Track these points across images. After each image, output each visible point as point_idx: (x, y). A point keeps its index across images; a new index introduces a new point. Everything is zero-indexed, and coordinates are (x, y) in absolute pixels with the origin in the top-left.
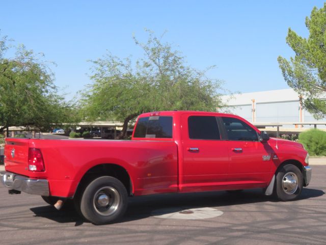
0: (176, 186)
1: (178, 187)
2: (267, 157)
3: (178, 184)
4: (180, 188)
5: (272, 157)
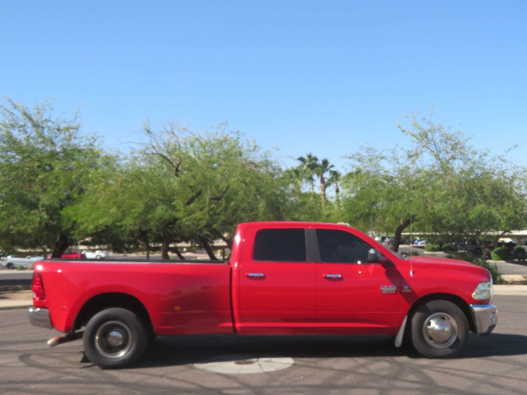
0: (230, 325)
1: (234, 328)
2: (388, 289)
3: (234, 323)
4: (238, 329)
5: (400, 288)
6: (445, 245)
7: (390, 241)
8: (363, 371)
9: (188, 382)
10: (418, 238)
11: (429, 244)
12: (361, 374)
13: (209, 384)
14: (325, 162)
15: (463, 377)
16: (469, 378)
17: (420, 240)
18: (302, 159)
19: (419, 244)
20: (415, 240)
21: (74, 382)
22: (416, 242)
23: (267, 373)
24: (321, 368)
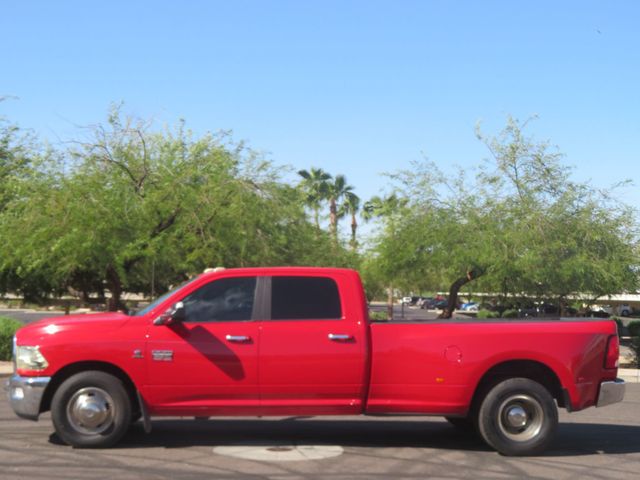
6: (508, 312)
7: (425, 303)
8: (434, 460)
9: (217, 468)
10: (466, 301)
11: (484, 310)
12: (433, 463)
13: (245, 469)
14: (341, 181)
15: (559, 468)
16: (565, 469)
17: (470, 304)
18: (304, 174)
19: (469, 309)
20: (462, 303)
21: (67, 465)
22: (463, 306)
23: (315, 461)
24: (381, 457)
